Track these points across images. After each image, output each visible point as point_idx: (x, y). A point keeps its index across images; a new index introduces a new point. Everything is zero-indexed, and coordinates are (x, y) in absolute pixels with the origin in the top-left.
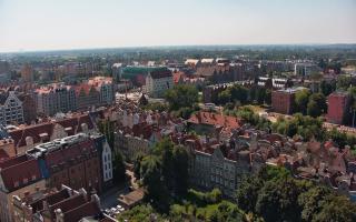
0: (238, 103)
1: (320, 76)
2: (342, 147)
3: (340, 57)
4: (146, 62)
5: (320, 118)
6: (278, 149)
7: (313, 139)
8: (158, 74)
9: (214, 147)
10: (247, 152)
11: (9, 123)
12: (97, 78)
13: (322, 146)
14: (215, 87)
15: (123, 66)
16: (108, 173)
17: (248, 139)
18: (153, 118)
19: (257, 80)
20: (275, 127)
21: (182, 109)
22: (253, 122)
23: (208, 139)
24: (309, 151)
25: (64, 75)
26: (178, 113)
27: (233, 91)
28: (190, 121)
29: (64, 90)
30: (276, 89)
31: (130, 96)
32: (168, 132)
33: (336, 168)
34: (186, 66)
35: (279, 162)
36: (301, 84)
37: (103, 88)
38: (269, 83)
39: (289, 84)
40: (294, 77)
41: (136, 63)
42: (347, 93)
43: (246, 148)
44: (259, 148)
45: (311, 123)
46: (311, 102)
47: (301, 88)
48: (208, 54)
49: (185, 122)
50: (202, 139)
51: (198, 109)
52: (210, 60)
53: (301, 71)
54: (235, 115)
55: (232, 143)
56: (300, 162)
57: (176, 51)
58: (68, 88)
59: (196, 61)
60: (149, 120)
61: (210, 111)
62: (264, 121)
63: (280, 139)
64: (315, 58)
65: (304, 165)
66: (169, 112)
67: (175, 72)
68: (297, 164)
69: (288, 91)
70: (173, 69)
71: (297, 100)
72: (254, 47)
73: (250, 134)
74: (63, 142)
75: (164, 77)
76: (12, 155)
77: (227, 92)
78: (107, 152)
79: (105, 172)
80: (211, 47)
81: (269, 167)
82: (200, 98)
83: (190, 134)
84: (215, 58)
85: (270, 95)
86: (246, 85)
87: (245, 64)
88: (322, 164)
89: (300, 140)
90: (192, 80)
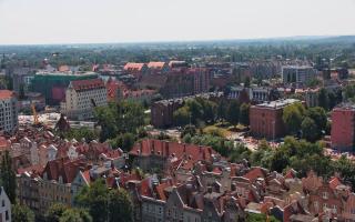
0: (202, 123)
1: (318, 83)
5: (320, 143)
6: (262, 189)
7: (311, 174)
8: (84, 85)
9: (169, 189)
10: (215, 195)
13: (325, 183)
14: (166, 102)
17: (218, 177)
18: (79, 151)
19: (228, 91)
21: (119, 137)
22: (224, 151)
23: (160, 178)
24: (305, 191)
26: (115, 142)
27: (193, 108)
28: (132, 152)
30: (255, 103)
31: (43, 118)
32: (100, 170)
34: (125, 73)
35: (264, 209)
36: (291, 94)
38: (244, 95)
39: (274, 96)
40: (279, 85)
43: (217, 188)
44: (233, 188)
46: (307, 121)
47: (292, 101)
48: (156, 55)
50: (153, 179)
51: (144, 135)
52: (161, 64)
53: (291, 77)
55: (195, 182)
56: (296, 208)
57: (109, 51)
59: (140, 66)
60: (73, 154)
61: (161, 138)
63: (264, 174)
64: (310, 57)
65: (301, 211)
66: (102, 141)
67: (109, 81)
68: (290, 210)
72: (223, 43)
73: (220, 168)
77: (184, 111)
78: (3, 207)
80: (163, 45)
81: (248, 214)
82: (147, 120)
83: (134, 172)
84: (167, 61)
85: (247, 111)
86: (212, 98)
87: (211, 69)
88: (326, 209)
89: (293, 176)
90: (134, 93)
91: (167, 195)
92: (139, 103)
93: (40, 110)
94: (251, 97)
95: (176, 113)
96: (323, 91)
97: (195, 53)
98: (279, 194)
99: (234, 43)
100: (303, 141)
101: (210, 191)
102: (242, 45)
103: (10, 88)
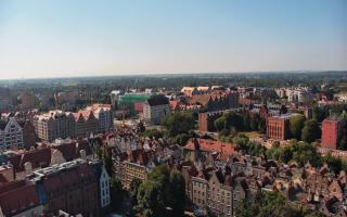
0: (233, 129)
1: (314, 102)
2: (337, 173)
4: (143, 90)
5: (314, 144)
7: (308, 164)
9: (211, 173)
11: (8, 148)
12: (96, 105)
15: (121, 94)
16: (105, 198)
17: (243, 166)
18: (151, 145)
19: (251, 107)
20: (271, 152)
21: (179, 136)
25: (64, 102)
26: (175, 140)
29: (63, 116)
31: (129, 123)
32: (165, 159)
34: (182, 94)
35: (275, 188)
37: (101, 114)
39: (284, 111)
40: (288, 104)
41: (134, 91)
42: (339, 119)
45: (306, 148)
46: (306, 128)
47: (296, 114)
49: (182, 148)
51: (195, 136)
52: (207, 88)
53: (295, 99)
54: (231, 141)
56: (297, 188)
57: (173, 79)
58: (68, 114)
59: (192, 89)
60: (146, 147)
61: (206, 137)
62: (260, 146)
63: (275, 165)
65: (300, 190)
67: (172, 99)
69: (282, 117)
70: (170, 97)
73: (245, 161)
74: (61, 167)
75: (161, 104)
76: (11, 180)
77: (223, 119)
78: (105, 178)
79: (102, 197)
84: (211, 86)
86: (241, 112)
90: (188, 107)
92: (190, 115)
93: (127, 117)
95: (215, 122)
97: (230, 80)
99: (256, 75)
100: (303, 142)
102: (262, 75)
103: (110, 103)
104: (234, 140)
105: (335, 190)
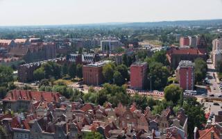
0: (53, 78)
1: (122, 50)
2: (144, 109)
3: (137, 33)
5: (124, 86)
6: (91, 116)
9: (32, 122)
10: (63, 123)
13: (128, 109)
14: (28, 65)
17: (64, 111)
19: (69, 57)
20: (87, 97)
22: (67, 94)
23: (25, 115)
24: (117, 115)
27: (47, 68)
28: (6, 99)
30: (85, 64)
33: (140, 127)
35: (93, 129)
36: (107, 58)
38: (79, 59)
39: (97, 59)
40: (100, 52)
42: (144, 63)
43: (64, 119)
44: (74, 117)
45: (118, 91)
46: (116, 73)
47: (108, 61)
48: (21, 34)
49: (1, 100)
50: (20, 116)
51: (13, 87)
53: (106, 47)
55: (49, 116)
56: (111, 126)
59: (9, 42)
61: (26, 88)
62: (77, 93)
63: (93, 107)
64: (117, 35)
65: (114, 128)
68: (108, 128)
69: (96, 64)
71: (104, 72)
73: (65, 106)
77: (41, 70)
80: (25, 27)
81: (84, 133)
82: (15, 77)
83: (7, 113)
84: (28, 38)
85: (81, 69)
86: (58, 62)
87: (57, 43)
88: (129, 125)
89: (109, 107)
90: (6, 60)
91: (31, 126)
92: (8, 67)
94: (83, 60)
95: (35, 72)
96: (125, 55)
97: (46, 33)
98: (102, 119)
99: (71, 27)
100: (115, 85)
101: (59, 121)
104: (53, 88)
105: (143, 125)
